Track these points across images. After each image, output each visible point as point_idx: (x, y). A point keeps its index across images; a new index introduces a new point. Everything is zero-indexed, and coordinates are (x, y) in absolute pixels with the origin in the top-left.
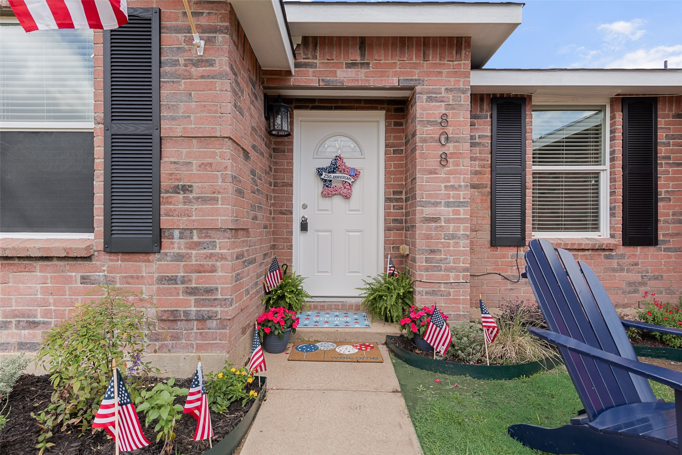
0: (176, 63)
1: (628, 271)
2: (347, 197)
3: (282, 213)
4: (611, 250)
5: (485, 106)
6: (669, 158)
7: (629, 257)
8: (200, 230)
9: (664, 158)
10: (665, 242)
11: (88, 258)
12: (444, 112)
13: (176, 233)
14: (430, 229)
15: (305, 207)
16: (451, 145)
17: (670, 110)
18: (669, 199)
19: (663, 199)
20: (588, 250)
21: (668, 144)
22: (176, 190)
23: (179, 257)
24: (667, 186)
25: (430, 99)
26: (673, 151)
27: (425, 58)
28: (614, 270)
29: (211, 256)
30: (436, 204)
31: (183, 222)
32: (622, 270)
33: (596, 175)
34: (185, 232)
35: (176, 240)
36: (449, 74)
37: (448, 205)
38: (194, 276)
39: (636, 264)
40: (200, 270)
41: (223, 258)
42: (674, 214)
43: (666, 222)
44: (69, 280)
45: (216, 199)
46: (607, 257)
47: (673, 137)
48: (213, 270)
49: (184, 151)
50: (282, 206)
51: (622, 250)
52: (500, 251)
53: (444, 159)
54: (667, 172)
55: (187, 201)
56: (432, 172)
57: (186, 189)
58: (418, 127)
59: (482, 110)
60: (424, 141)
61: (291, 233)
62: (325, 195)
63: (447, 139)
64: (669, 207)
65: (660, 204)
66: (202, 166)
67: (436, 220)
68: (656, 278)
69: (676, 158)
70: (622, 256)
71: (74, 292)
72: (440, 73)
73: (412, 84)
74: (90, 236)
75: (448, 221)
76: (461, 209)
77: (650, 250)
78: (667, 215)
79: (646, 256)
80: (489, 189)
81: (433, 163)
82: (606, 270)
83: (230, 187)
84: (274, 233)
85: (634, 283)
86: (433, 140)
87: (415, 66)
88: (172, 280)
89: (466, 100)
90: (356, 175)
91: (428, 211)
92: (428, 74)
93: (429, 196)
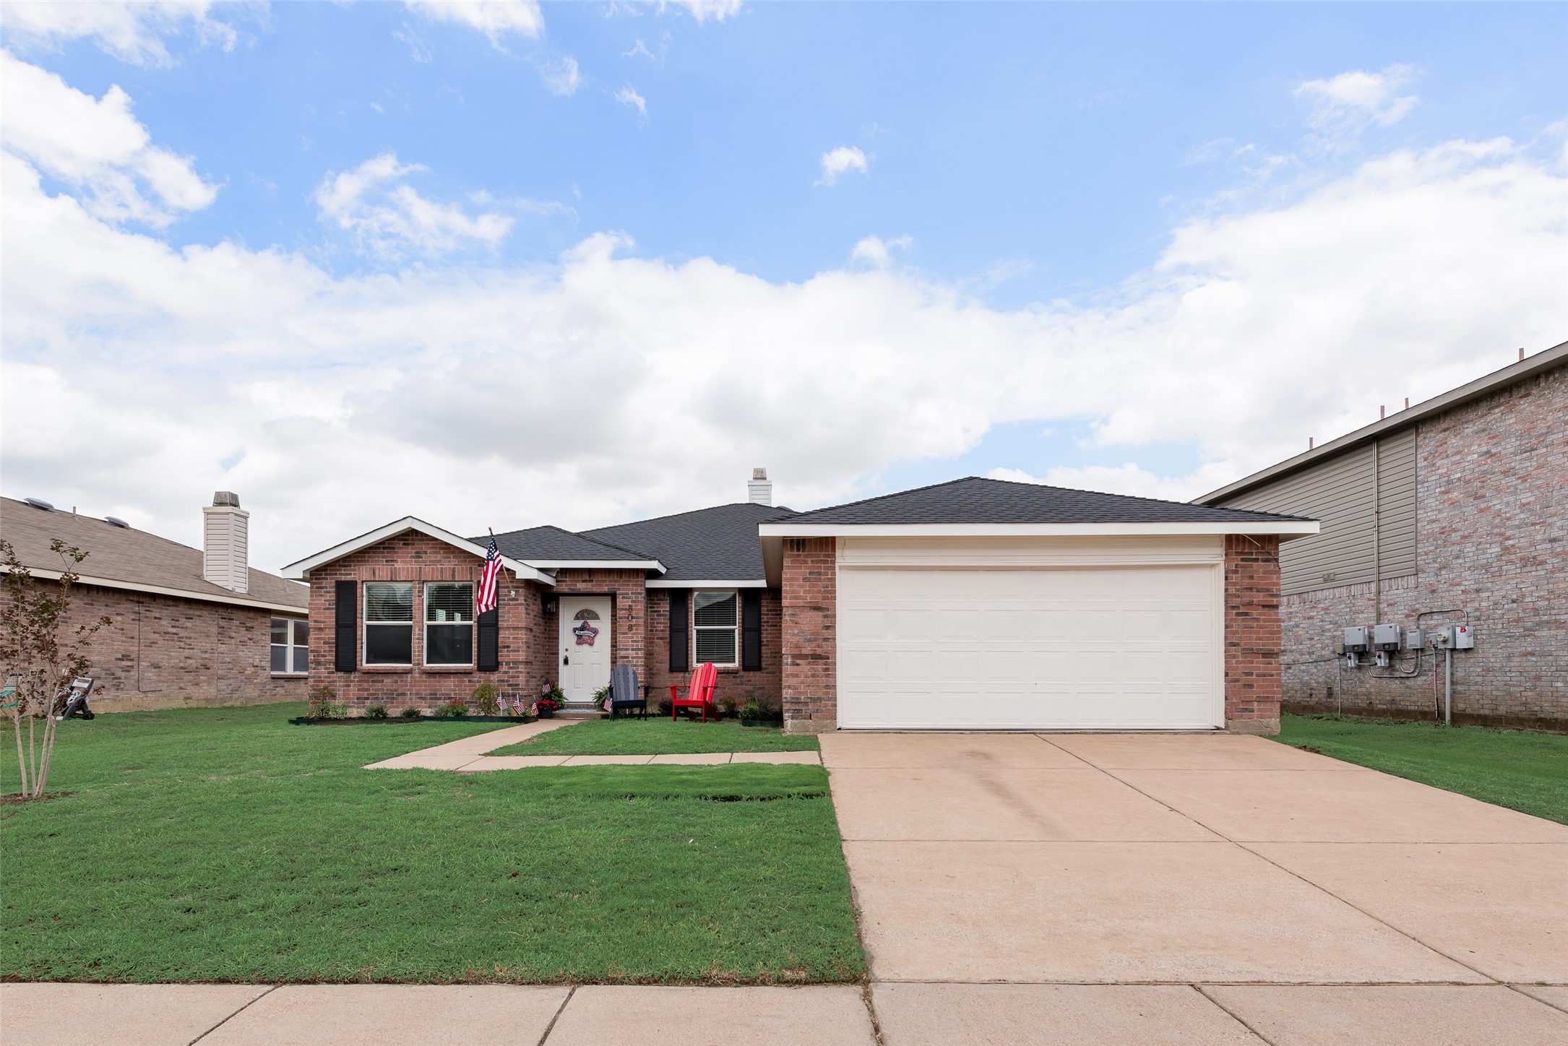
0: (504, 600)
1: (746, 685)
2: (591, 644)
3: (553, 654)
4: (736, 673)
5: (666, 595)
6: (768, 622)
7: (747, 677)
8: (513, 662)
9: (766, 622)
10: (765, 669)
11: (471, 673)
12: (630, 604)
13: (504, 663)
14: (624, 661)
15: (567, 650)
16: (634, 620)
17: (769, 596)
18: (768, 645)
19: (764, 645)
20: (723, 673)
21: (768, 615)
22: (504, 647)
23: (505, 672)
24: (767, 638)
25: (623, 598)
26: (770, 618)
27: (621, 577)
28: (738, 684)
29: (517, 672)
30: (627, 650)
31: (507, 659)
32: (742, 684)
33: (733, 631)
34: (508, 663)
35: (504, 666)
36: (633, 585)
37: (633, 650)
38: (511, 679)
39: (750, 681)
40: (513, 677)
41: (522, 672)
42: (771, 653)
43: (766, 657)
44: (464, 681)
45: (519, 651)
46: (734, 677)
47: (771, 611)
48: (518, 677)
49: (507, 632)
50: (553, 650)
51: (742, 673)
52: (675, 674)
53: (630, 628)
54: (767, 630)
55: (508, 651)
56: (624, 634)
57: (508, 647)
58: (618, 611)
59: (664, 596)
60: (620, 618)
61: (558, 665)
62: (578, 643)
63: (632, 618)
64: (768, 649)
65: (763, 648)
66: (514, 638)
67: (627, 657)
68: (761, 688)
69: (772, 622)
70: (743, 677)
71: (465, 686)
72: (628, 585)
73: (614, 590)
74: (472, 665)
75: (633, 658)
76: (640, 652)
77: (758, 674)
78: (767, 653)
79: (755, 677)
80: (668, 640)
81: (625, 629)
82: (734, 684)
83: (524, 646)
84: (548, 665)
85: (749, 691)
86: (625, 618)
87: (616, 581)
88: (503, 681)
89: (642, 598)
90: (596, 632)
91: (623, 653)
92: (623, 585)
93: (623, 645)
